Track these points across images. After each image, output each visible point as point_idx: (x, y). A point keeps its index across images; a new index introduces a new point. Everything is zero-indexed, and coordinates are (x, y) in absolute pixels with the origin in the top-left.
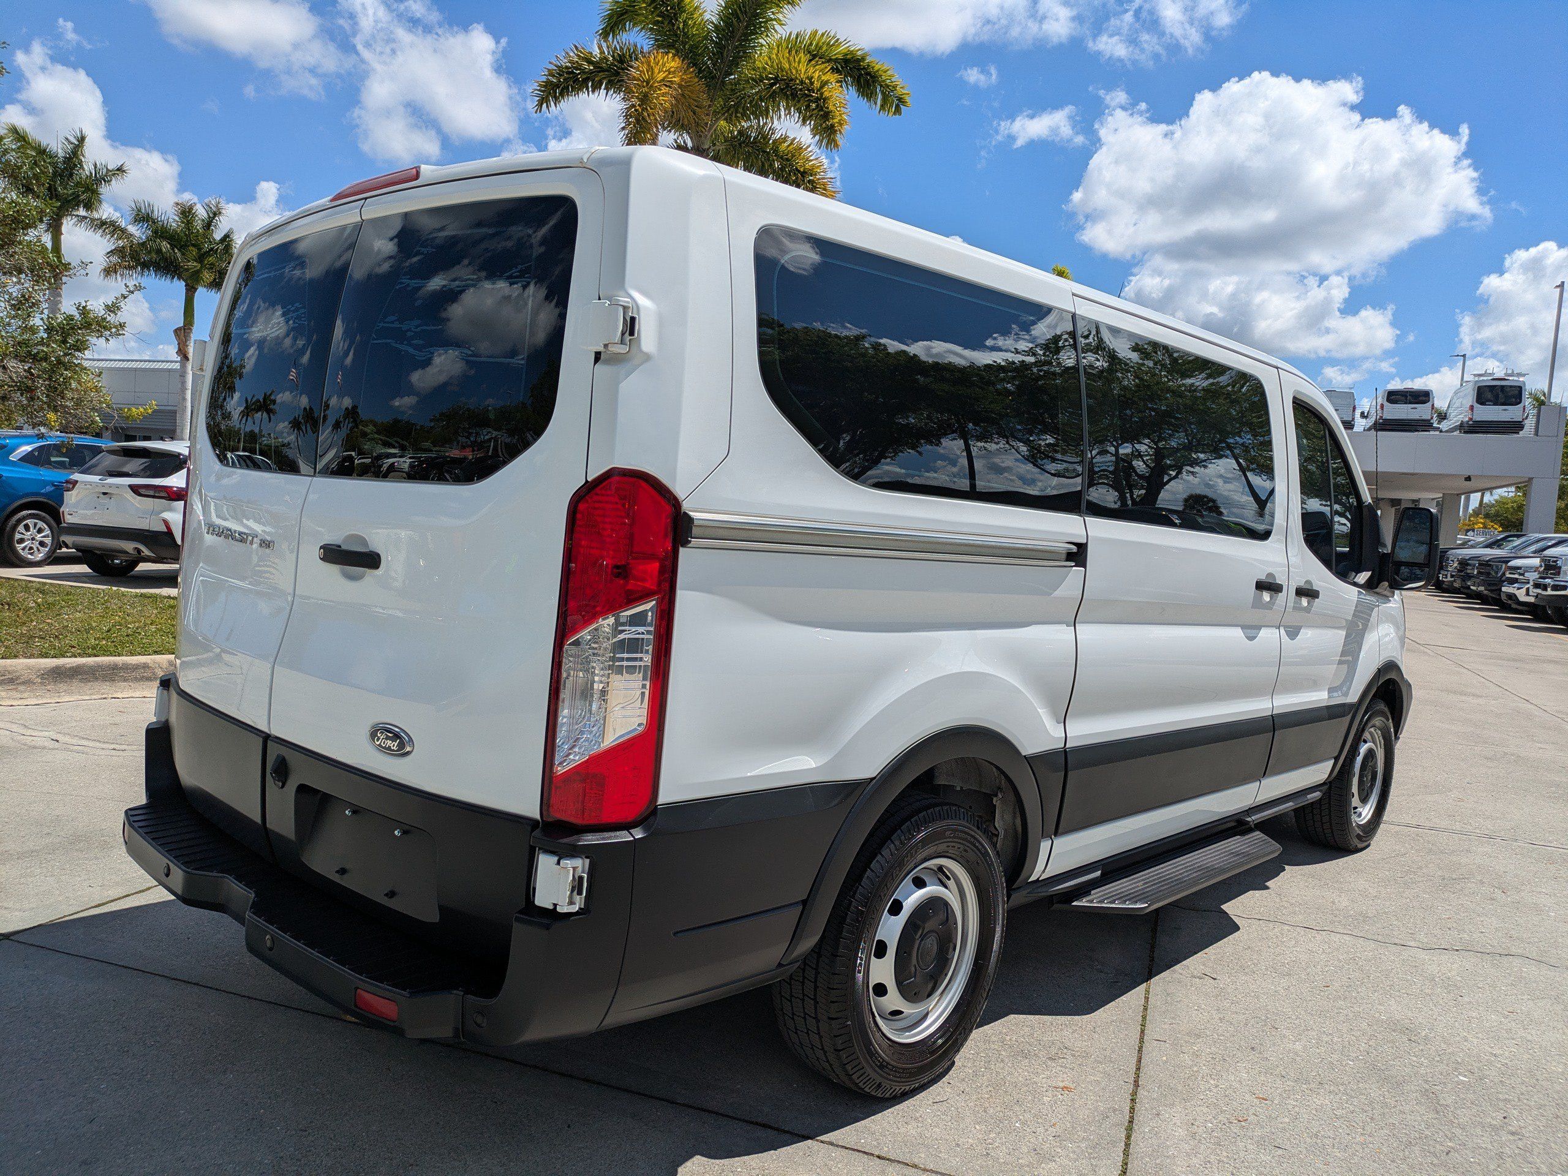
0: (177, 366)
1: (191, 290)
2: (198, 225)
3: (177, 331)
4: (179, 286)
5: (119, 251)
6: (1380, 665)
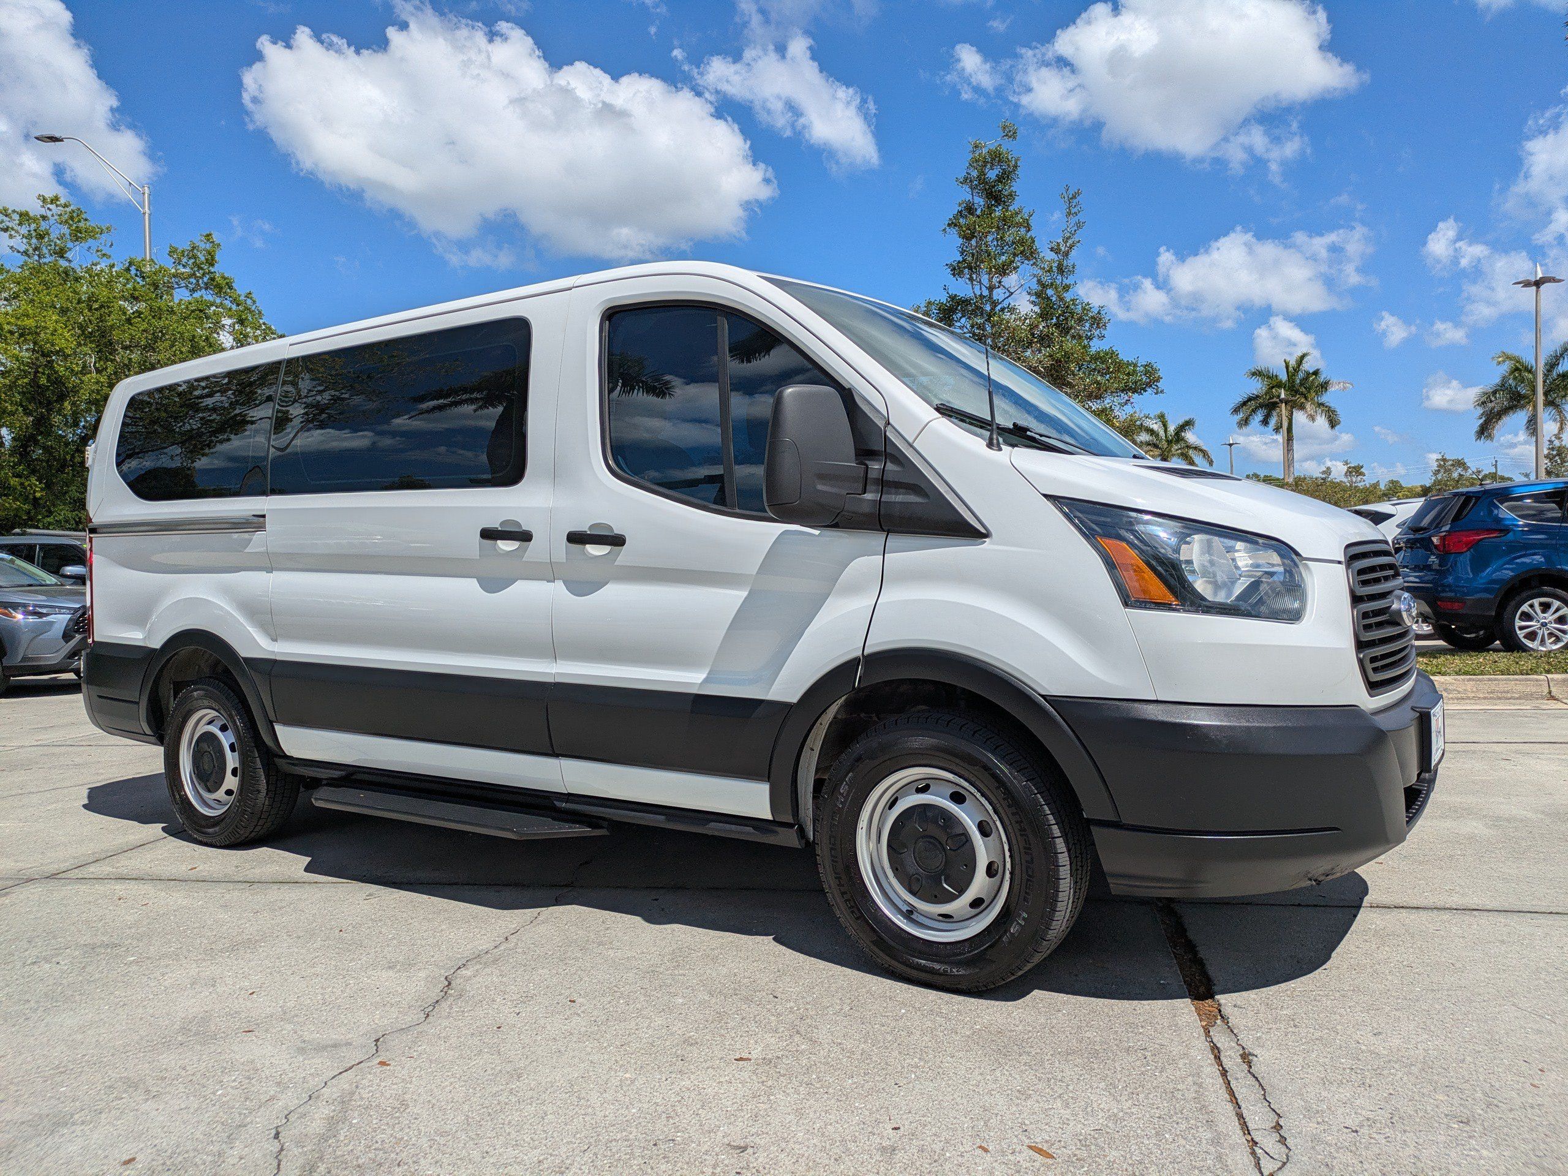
6: (866, 653)
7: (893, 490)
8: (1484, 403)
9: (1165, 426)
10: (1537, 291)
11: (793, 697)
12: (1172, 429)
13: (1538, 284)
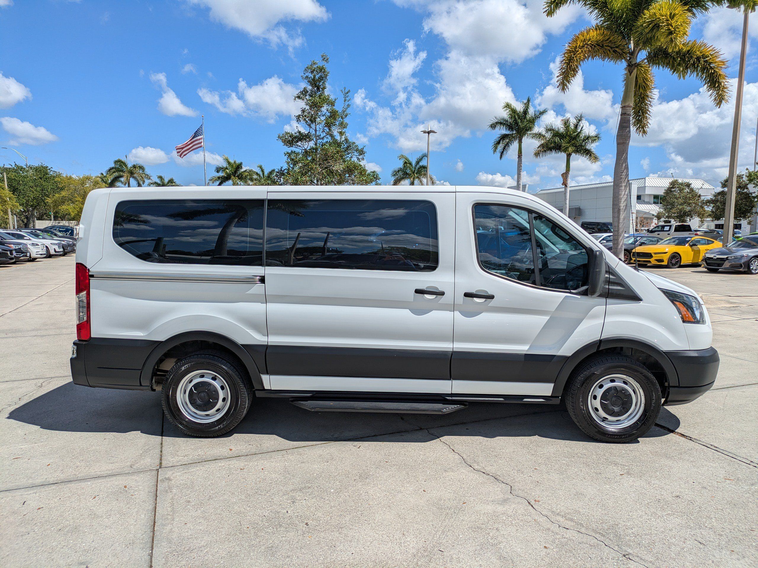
0: (563, 190)
1: (569, 156)
2: (572, 127)
3: (563, 175)
4: (564, 155)
5: (542, 146)
6: (601, 338)
7: (613, 285)
8: (394, 175)
9: (263, 171)
10: (428, 136)
11: (569, 354)
12: (266, 173)
13: (429, 133)
